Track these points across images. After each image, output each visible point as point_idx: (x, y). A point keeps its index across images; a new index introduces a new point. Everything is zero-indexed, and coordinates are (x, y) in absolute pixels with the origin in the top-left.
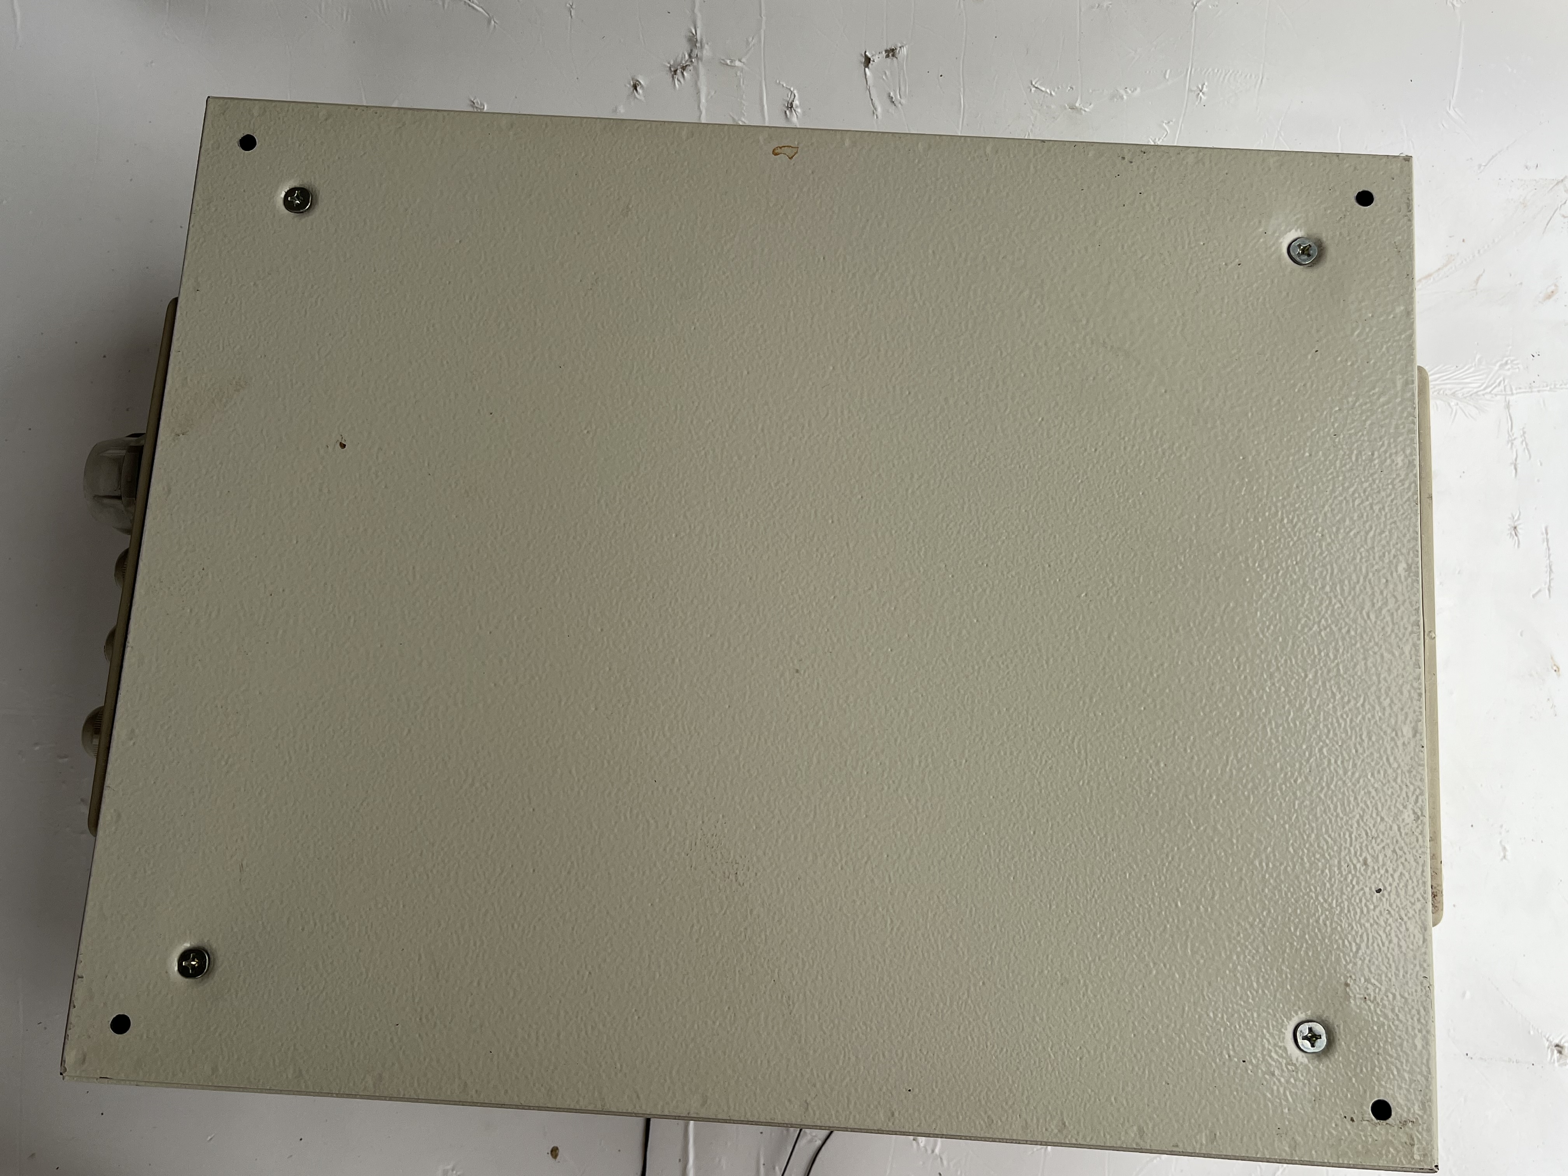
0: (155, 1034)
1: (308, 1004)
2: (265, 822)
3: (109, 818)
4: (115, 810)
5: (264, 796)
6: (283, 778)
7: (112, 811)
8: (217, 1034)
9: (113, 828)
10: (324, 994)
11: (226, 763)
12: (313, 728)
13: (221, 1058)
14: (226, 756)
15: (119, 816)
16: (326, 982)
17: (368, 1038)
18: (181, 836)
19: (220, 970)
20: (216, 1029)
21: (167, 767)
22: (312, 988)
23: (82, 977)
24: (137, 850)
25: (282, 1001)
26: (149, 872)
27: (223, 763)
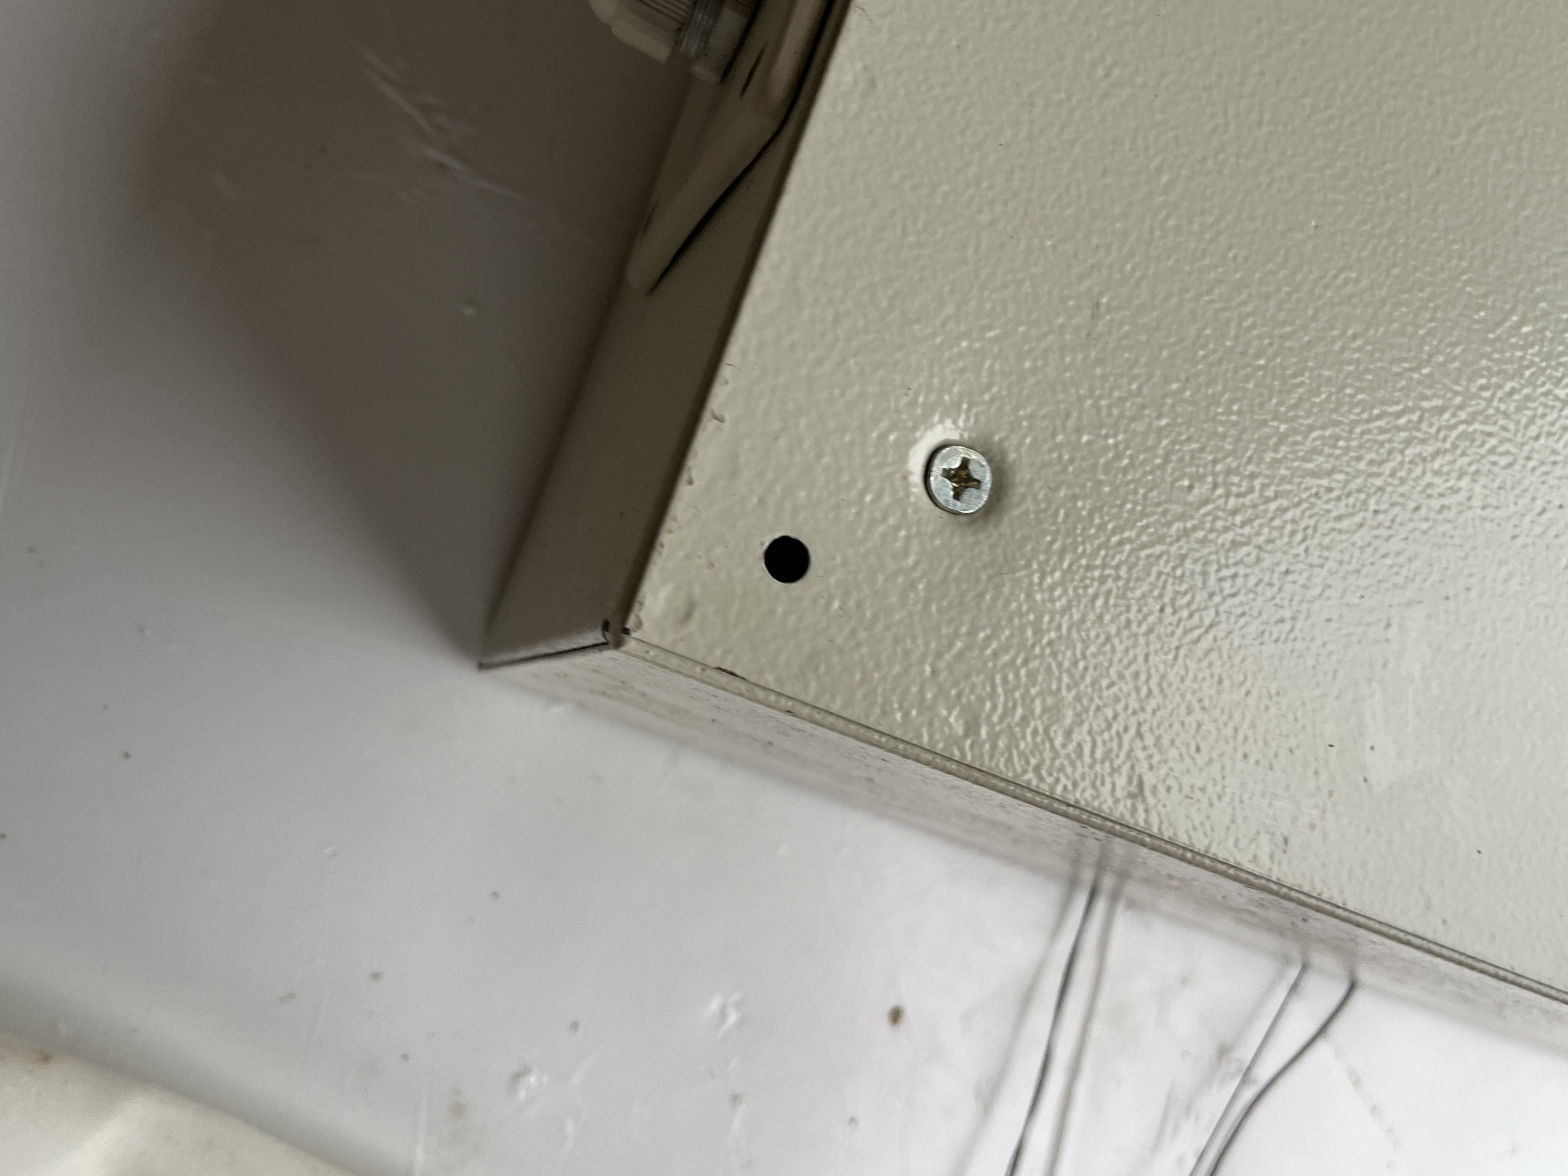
0: (859, 605)
1: (1178, 648)
2: (1158, 233)
3: (849, 78)
4: (865, 68)
5: (1165, 178)
6: (1204, 160)
7: (859, 65)
8: (989, 652)
9: (854, 107)
10: (1210, 636)
11: (1107, 75)
12: (1278, 82)
13: (988, 705)
14: (1109, 60)
15: (873, 83)
16: (1217, 614)
17: (1276, 755)
18: (991, 187)
19: (1016, 512)
20: (988, 638)
21: (990, 26)
22: (1191, 615)
23: (721, 419)
24: (896, 176)
25: (1128, 623)
26: (912, 239)
27: (1101, 71)
